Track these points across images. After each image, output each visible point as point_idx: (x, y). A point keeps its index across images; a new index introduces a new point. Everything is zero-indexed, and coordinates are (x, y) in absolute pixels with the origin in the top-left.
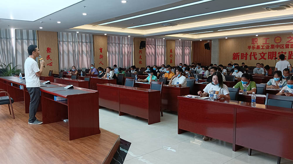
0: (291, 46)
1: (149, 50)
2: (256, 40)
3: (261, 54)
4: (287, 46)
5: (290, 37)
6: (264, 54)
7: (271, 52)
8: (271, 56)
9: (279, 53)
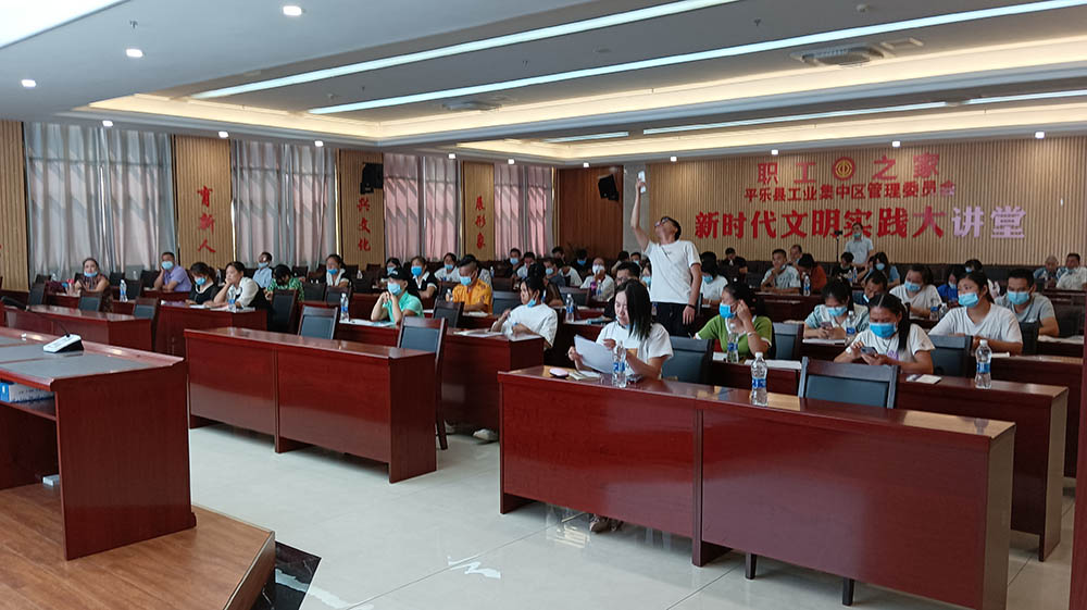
0: (887, 190)
1: (399, 198)
2: (772, 169)
3: (788, 217)
4: (875, 191)
5: (884, 160)
6: (800, 218)
7: (821, 212)
8: (821, 227)
9: (848, 214)
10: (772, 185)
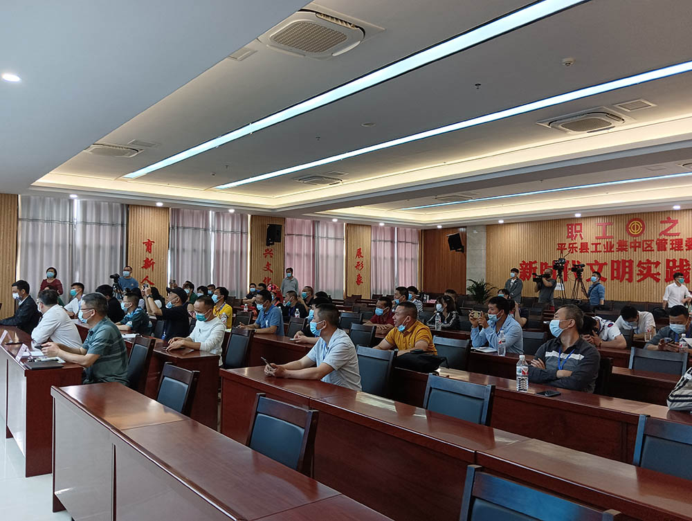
0: (672, 244)
2: (578, 228)
5: (669, 220)
6: (601, 266)
7: (618, 262)
8: (618, 273)
9: (640, 263)
10: (578, 241)
